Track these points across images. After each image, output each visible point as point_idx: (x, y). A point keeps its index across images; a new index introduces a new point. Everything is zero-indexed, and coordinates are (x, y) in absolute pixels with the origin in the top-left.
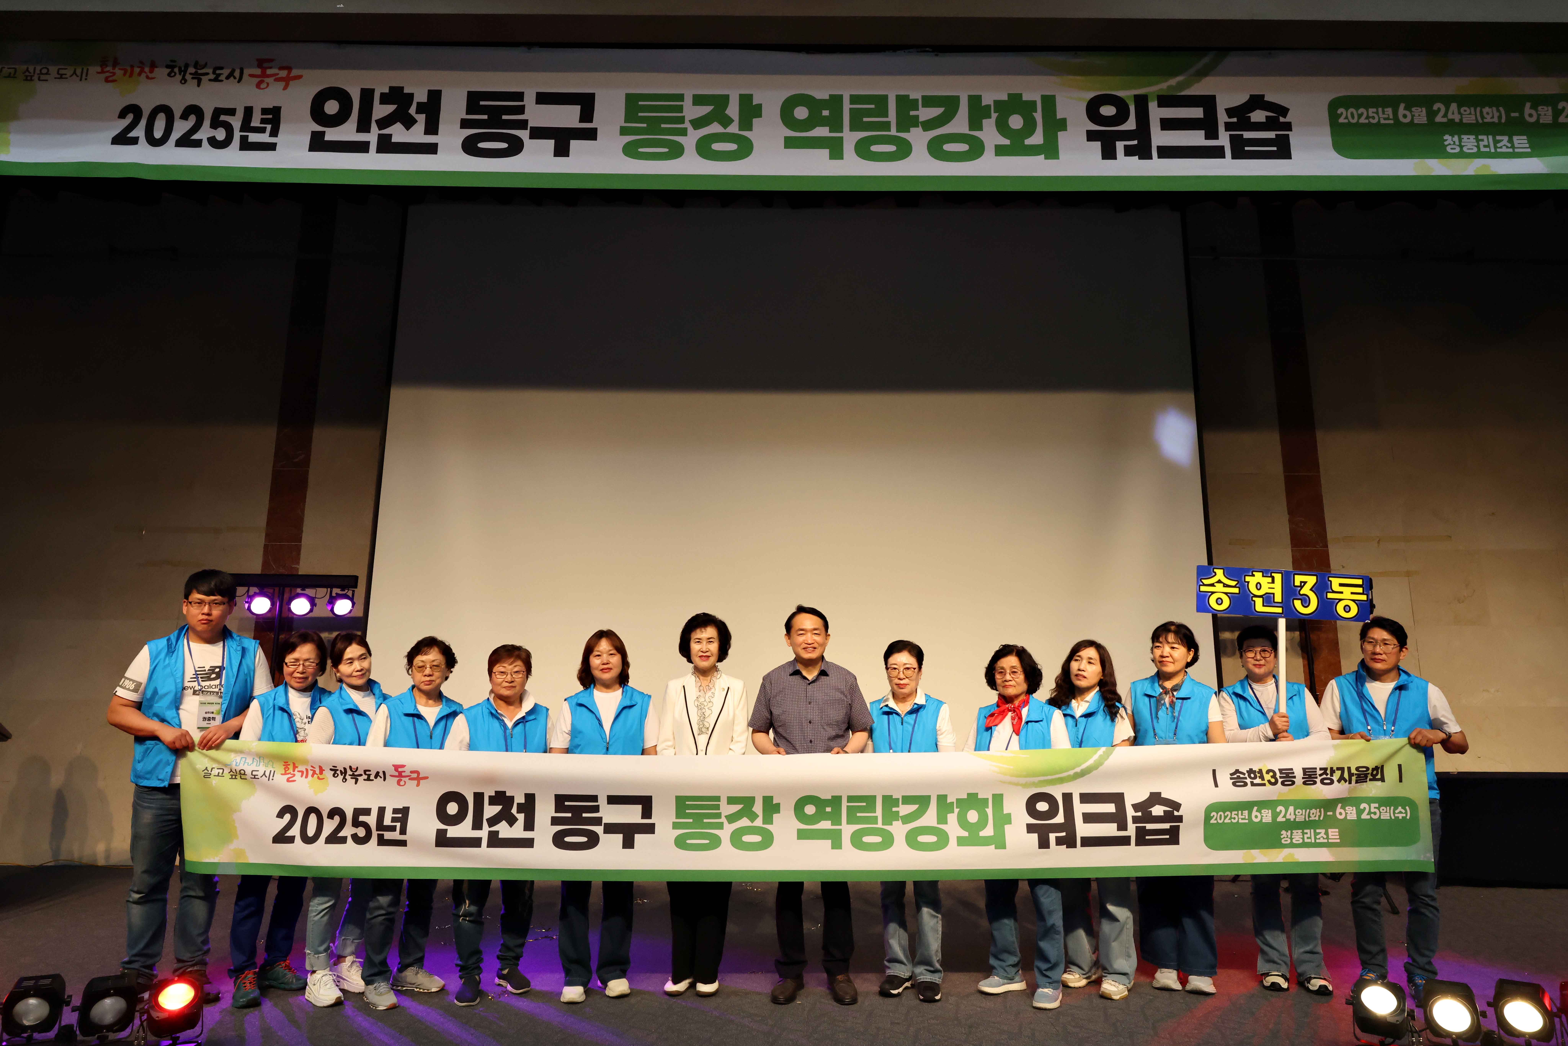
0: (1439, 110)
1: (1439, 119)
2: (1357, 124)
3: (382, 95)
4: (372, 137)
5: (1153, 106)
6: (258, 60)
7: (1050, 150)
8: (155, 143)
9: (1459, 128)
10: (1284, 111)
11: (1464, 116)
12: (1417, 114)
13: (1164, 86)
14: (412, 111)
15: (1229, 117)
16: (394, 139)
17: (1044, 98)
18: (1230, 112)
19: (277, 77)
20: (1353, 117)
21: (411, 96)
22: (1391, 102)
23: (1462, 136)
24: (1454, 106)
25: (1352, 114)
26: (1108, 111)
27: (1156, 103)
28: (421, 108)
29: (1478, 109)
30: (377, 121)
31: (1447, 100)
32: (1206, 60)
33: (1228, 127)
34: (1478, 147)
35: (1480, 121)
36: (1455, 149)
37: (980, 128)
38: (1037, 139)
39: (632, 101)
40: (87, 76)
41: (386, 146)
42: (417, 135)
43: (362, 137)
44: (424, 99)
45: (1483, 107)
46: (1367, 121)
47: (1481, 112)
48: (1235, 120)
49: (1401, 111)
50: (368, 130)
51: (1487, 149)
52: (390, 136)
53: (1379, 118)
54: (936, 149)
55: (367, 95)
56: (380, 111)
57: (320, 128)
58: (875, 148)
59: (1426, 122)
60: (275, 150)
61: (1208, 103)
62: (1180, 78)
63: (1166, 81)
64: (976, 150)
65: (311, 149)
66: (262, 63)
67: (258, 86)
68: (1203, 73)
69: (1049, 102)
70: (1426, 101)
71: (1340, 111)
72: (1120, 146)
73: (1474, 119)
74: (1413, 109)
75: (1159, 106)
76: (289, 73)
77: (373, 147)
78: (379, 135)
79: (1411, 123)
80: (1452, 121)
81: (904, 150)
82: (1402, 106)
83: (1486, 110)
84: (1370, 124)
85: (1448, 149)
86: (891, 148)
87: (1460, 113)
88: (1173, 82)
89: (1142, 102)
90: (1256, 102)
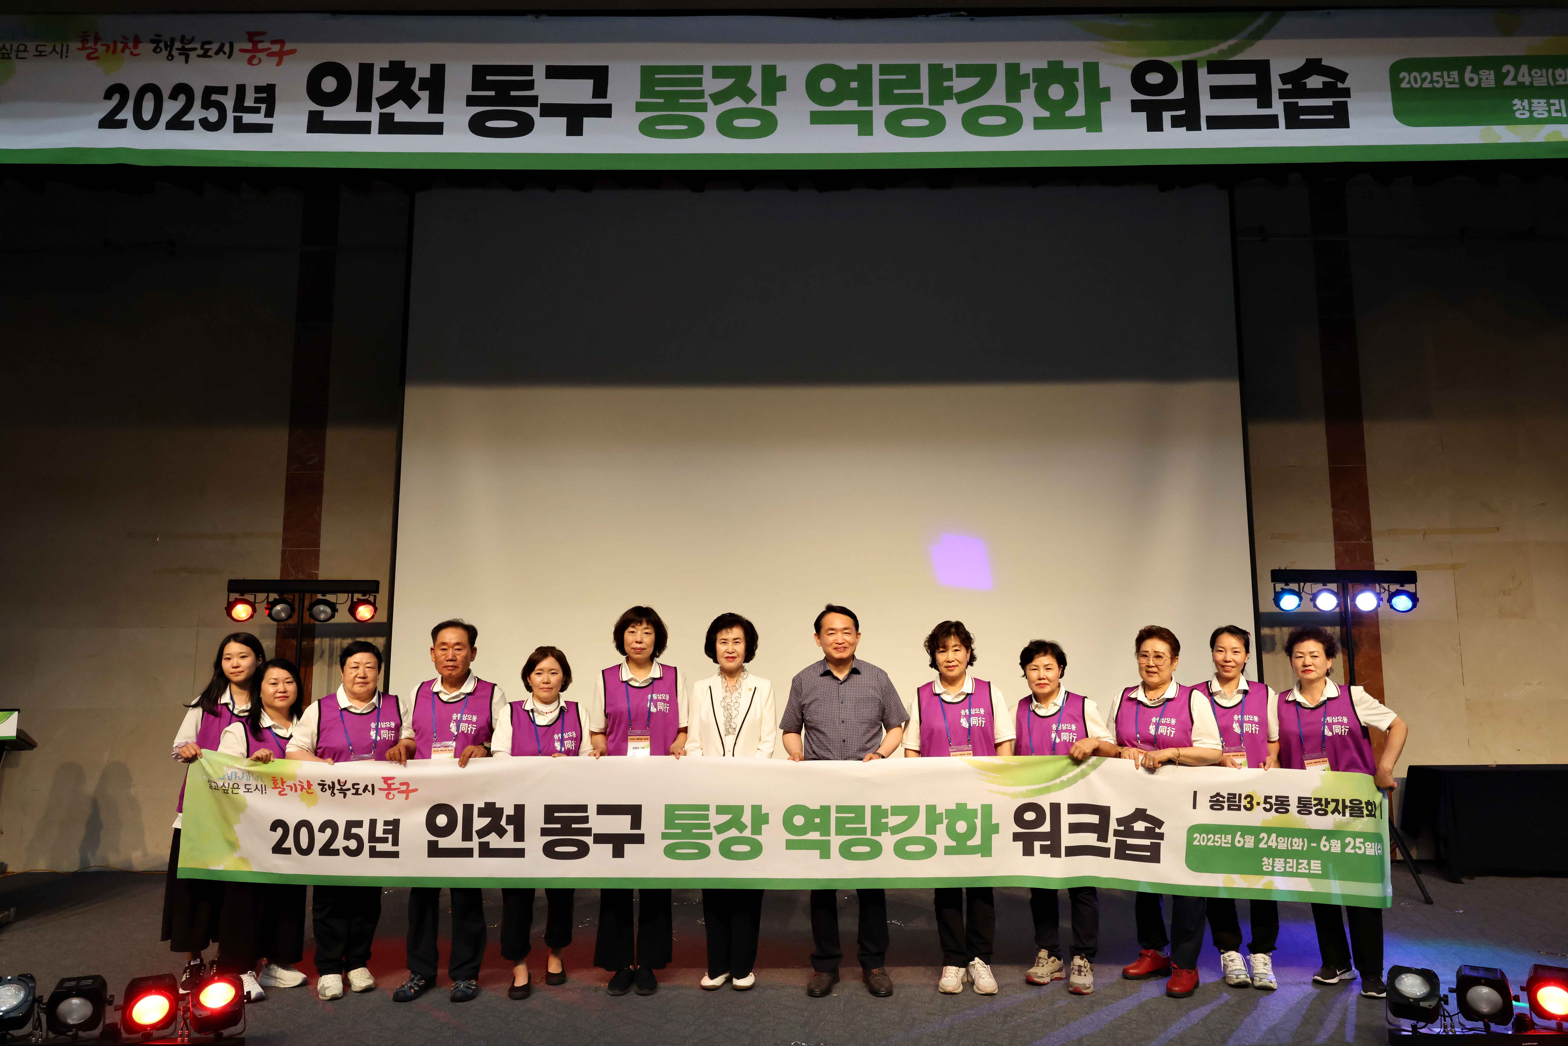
0: (1508, 72)
1: (1508, 82)
2: (1421, 89)
3: (382, 70)
4: (373, 116)
5: (1202, 73)
6: (248, 33)
7: (1092, 122)
8: (144, 125)
9: (1529, 92)
10: (1342, 76)
11: (1534, 79)
12: (1484, 78)
13: (1214, 51)
14: (415, 87)
15: (1284, 84)
16: (397, 119)
17: (1086, 65)
18: (1285, 78)
19: (270, 51)
20: (1416, 82)
21: (413, 71)
22: (1457, 64)
23: (1533, 101)
24: (1524, 69)
25: (1415, 78)
26: (1154, 78)
27: (1205, 69)
28: (424, 84)
29: (1550, 71)
30: (378, 99)
31: (1516, 61)
32: (1260, 21)
33: (1283, 94)
34: (1549, 111)
35: (1552, 84)
36: (1524, 114)
37: (1018, 100)
38: (1078, 110)
39: (648, 74)
40: (67, 52)
41: (389, 126)
42: (420, 113)
43: (363, 117)
44: (427, 74)
45: (1555, 69)
46: (1430, 86)
47: (1553, 75)
48: (1289, 86)
49: (1468, 74)
50: (369, 110)
51: (1559, 114)
52: (393, 115)
53: (1444, 82)
54: (971, 123)
55: (366, 70)
56: (381, 87)
57: (317, 108)
58: (906, 123)
59: (1494, 86)
60: (271, 131)
61: (1261, 68)
62: (1232, 42)
63: (1217, 45)
64: (1014, 123)
65: (310, 130)
66: (253, 37)
67: (250, 61)
68: (1257, 36)
69: (1092, 70)
70: (1494, 63)
71: (1403, 75)
72: (1167, 116)
73: (1546, 81)
74: (1481, 72)
75: (1209, 72)
76: (282, 47)
77: (375, 127)
78: (381, 114)
79: (1479, 86)
80: (1521, 85)
81: (937, 124)
82: (1469, 68)
83: (1559, 71)
84: (1434, 88)
85: (1517, 115)
86: (924, 122)
87: (1530, 75)
88: (1225, 45)
89: (1190, 68)
90: (1313, 66)
